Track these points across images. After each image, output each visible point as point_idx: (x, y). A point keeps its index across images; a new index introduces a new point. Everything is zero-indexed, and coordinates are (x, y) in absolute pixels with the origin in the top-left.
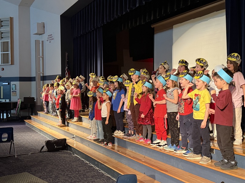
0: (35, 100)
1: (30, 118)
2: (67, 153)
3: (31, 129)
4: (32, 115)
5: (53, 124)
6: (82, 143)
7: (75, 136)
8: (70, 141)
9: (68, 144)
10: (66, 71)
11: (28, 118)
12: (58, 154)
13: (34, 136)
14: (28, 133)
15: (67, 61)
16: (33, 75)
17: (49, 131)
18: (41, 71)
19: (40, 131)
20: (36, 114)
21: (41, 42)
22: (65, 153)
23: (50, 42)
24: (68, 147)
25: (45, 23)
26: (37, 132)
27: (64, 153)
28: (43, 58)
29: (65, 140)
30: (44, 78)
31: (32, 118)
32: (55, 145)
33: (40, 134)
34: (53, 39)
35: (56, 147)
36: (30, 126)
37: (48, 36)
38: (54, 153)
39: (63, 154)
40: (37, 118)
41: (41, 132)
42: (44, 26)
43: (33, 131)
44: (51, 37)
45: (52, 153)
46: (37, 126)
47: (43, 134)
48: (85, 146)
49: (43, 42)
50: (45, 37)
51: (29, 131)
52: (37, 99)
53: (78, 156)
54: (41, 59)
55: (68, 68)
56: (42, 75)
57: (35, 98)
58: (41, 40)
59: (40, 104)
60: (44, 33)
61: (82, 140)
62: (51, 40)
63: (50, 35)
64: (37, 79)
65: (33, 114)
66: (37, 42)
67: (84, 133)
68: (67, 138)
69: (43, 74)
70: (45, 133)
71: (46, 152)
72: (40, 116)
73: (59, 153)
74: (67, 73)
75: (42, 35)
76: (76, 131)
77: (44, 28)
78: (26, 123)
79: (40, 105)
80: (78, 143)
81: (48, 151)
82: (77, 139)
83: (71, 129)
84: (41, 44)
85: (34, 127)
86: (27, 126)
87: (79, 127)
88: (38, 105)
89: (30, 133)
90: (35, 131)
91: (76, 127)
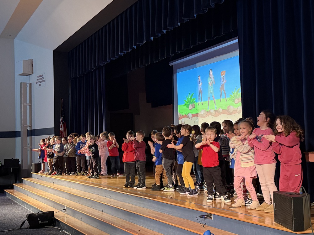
0: (20, 163)
1: (12, 187)
2: (54, 229)
3: (11, 202)
4: (16, 183)
5: (41, 194)
6: (74, 216)
7: (65, 207)
8: (59, 215)
9: (56, 218)
10: (61, 123)
11: (10, 187)
12: (42, 231)
13: (15, 210)
14: (8, 206)
15: (62, 110)
16: (18, 129)
17: (34, 203)
18: (28, 124)
19: (24, 203)
20: (21, 182)
21: (28, 85)
22: (52, 229)
23: (40, 85)
24: (56, 222)
25: (33, 60)
26: (20, 205)
27: (50, 229)
28: (31, 106)
29: (52, 213)
30: (32, 133)
31: (15, 187)
32: (39, 219)
33: (24, 208)
34: (44, 81)
35: (40, 222)
36: (12, 198)
37: (38, 77)
38: (38, 229)
39: (49, 231)
40: (22, 187)
41: (24, 205)
42: (33, 64)
43: (15, 203)
44: (41, 79)
45: (35, 230)
46: (21, 196)
47: (27, 207)
48: (77, 220)
49: (30, 85)
50: (33, 79)
51: (10, 204)
52: (22, 161)
53: (67, 233)
54: (28, 107)
55: (63, 119)
56: (29, 129)
57: (20, 160)
58: (28, 83)
59: (26, 168)
60: (33, 73)
61: (74, 212)
62: (41, 82)
63: (41, 76)
64: (22, 134)
65: (17, 181)
66: (23, 85)
67: (78, 204)
68: (55, 211)
69: (31, 127)
70: (29, 205)
71: (27, 228)
72: (25, 184)
73: (44, 230)
74: (61, 126)
75: (30, 75)
76: (68, 201)
77: (33, 66)
78: (6, 193)
79: (26, 170)
80: (69, 216)
81: (30, 228)
82: (68, 211)
83: (62, 199)
84: (28, 88)
85: (17, 198)
86: (7, 198)
87: (72, 196)
88: (23, 169)
89: (10, 207)
90: (18, 204)
91: (67, 196)
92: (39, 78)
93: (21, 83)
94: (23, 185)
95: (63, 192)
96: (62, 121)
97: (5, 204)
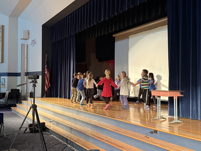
0: (20, 92)
1: (15, 106)
2: (45, 134)
4: (17, 103)
6: (57, 126)
7: (52, 120)
8: (48, 125)
9: (46, 127)
11: (13, 106)
12: (38, 134)
13: (19, 120)
15: (46, 61)
16: (19, 71)
18: (26, 68)
19: (24, 116)
20: (21, 103)
21: (26, 45)
23: (33, 46)
24: (47, 129)
25: (29, 31)
28: (27, 58)
29: (44, 123)
30: (28, 74)
31: (17, 106)
32: (36, 127)
34: (36, 43)
35: (37, 129)
36: (16, 113)
38: (35, 134)
42: (29, 33)
43: (18, 116)
44: (34, 42)
46: (22, 112)
48: (60, 129)
49: (27, 45)
50: (29, 42)
51: (15, 116)
53: (54, 136)
54: (26, 58)
55: (47, 66)
57: (20, 90)
58: (26, 44)
60: (29, 39)
61: (58, 124)
62: (34, 44)
63: (34, 40)
64: (22, 74)
67: (59, 118)
68: (46, 122)
69: (27, 71)
70: (28, 118)
71: (28, 133)
72: (24, 104)
74: (46, 70)
75: (27, 40)
76: (53, 116)
77: (29, 34)
78: (12, 109)
79: (24, 96)
80: (54, 126)
81: (30, 132)
82: (54, 123)
83: (48, 115)
84: (26, 47)
85: (19, 113)
86: (13, 112)
87: (55, 113)
88: (22, 95)
89: (15, 118)
90: (20, 116)
91: (52, 113)
92: (33, 41)
93: (22, 44)
94: (22, 105)
95: (49, 111)
96: (46, 68)
97: (12, 116)
